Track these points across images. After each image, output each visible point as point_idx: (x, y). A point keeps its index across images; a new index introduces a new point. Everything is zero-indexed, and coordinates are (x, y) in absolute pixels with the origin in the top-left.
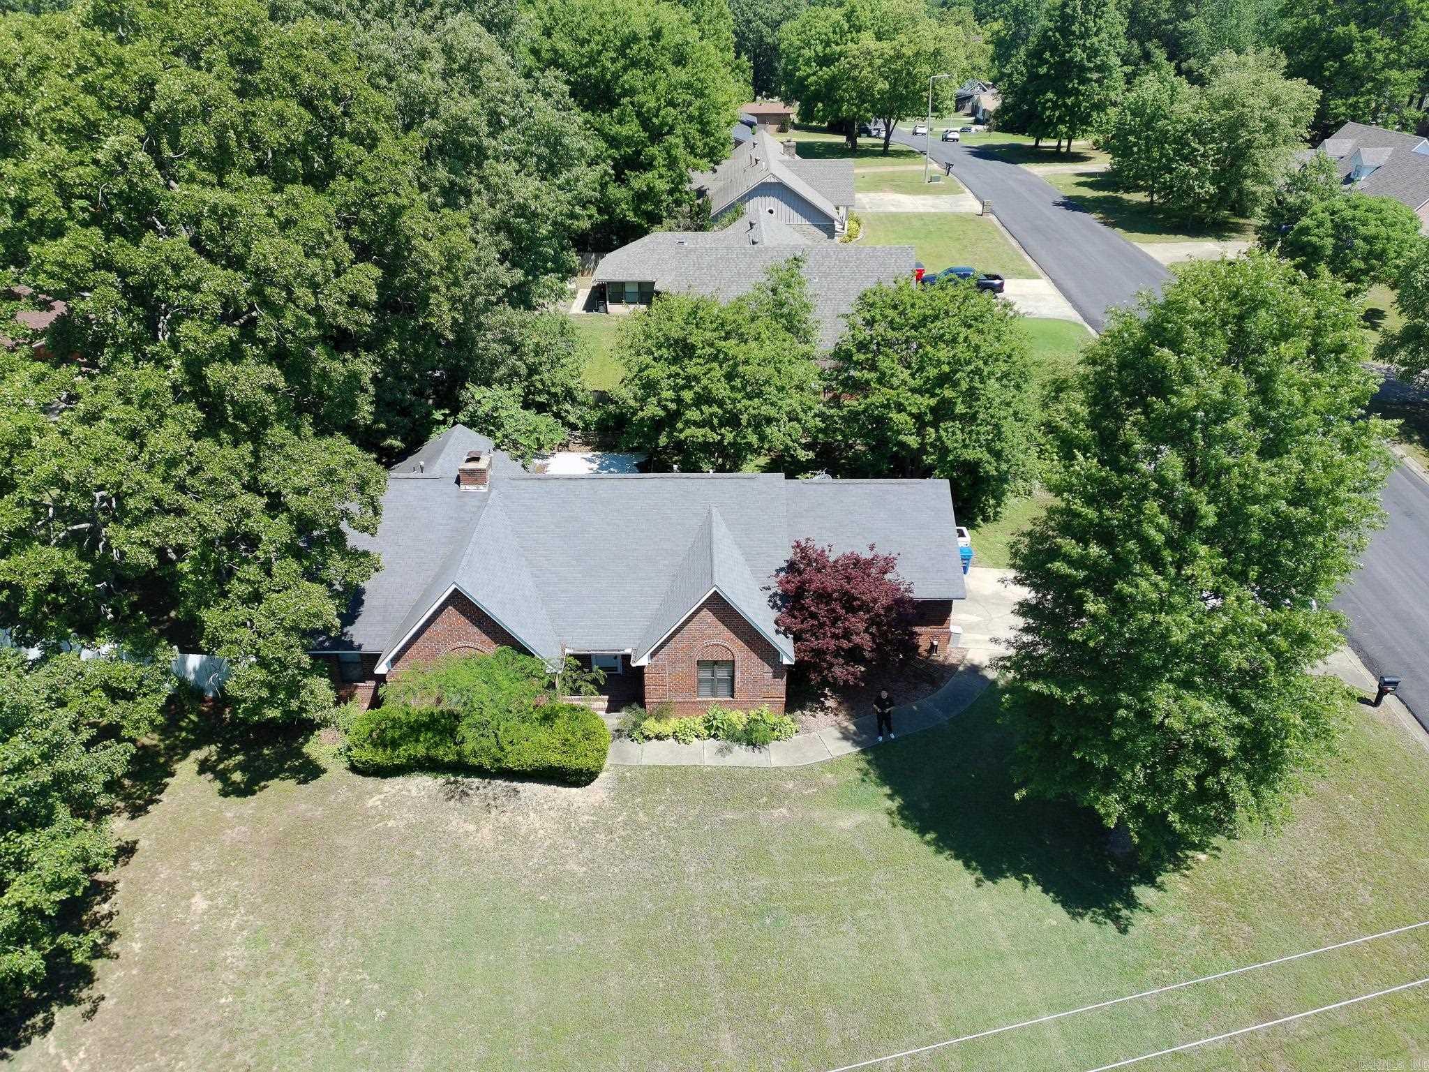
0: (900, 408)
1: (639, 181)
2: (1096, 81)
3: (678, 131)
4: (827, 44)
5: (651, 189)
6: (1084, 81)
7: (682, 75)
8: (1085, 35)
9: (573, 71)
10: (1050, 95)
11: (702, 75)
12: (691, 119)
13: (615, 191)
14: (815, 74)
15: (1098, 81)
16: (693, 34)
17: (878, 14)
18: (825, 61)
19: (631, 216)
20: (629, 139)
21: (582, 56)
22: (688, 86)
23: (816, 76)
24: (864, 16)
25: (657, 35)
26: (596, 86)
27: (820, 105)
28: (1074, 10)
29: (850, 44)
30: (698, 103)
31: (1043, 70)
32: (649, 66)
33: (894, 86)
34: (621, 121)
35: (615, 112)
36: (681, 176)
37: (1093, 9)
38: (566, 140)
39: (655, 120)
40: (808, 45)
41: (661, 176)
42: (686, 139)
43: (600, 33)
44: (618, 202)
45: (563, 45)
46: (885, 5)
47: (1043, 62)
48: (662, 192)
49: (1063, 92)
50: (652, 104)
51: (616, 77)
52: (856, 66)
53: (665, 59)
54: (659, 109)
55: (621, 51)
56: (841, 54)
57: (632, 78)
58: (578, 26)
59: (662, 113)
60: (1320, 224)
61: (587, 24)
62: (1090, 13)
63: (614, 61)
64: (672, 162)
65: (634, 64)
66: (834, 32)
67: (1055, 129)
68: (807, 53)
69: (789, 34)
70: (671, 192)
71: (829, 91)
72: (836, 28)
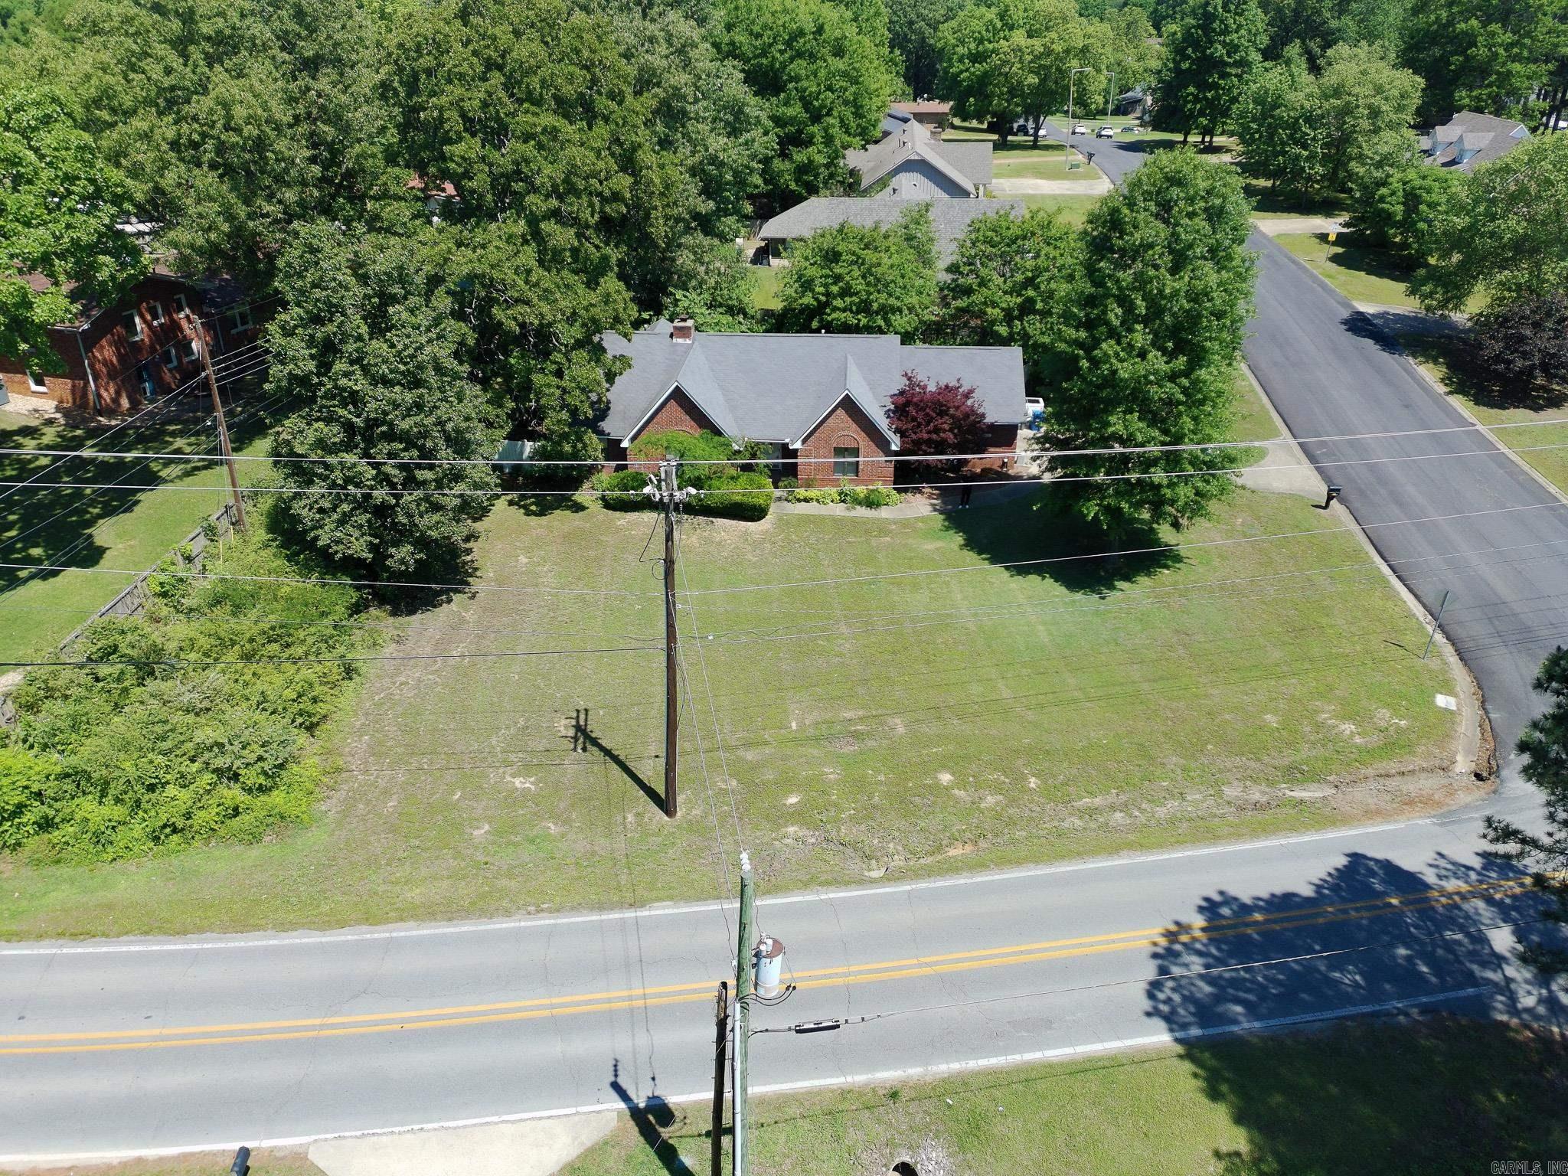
0: (994, 305)
1: (800, 156)
2: (1236, 76)
3: (835, 113)
4: (981, 41)
5: (811, 162)
6: (1224, 76)
7: (839, 64)
8: (1226, 31)
9: (747, 61)
10: (1191, 89)
11: (857, 65)
12: (846, 103)
13: (778, 164)
14: (967, 70)
15: (1239, 77)
16: (851, 31)
17: (1031, 13)
18: (976, 58)
19: (793, 186)
20: (792, 120)
21: (756, 48)
22: (845, 74)
23: (968, 72)
24: (1017, 15)
25: (820, 30)
26: (765, 74)
27: (972, 100)
28: (1215, 8)
29: (1002, 41)
30: (853, 89)
31: (1185, 65)
32: (812, 57)
33: (1043, 81)
34: (786, 103)
35: (782, 96)
36: (836, 151)
37: (1233, 7)
38: (747, 110)
39: (816, 103)
40: (963, 43)
41: (819, 152)
42: (842, 121)
43: (771, 29)
44: (781, 173)
45: (740, 38)
46: (1038, 6)
47: (1186, 57)
48: (820, 166)
49: (1203, 86)
50: (814, 89)
51: (784, 66)
52: (1007, 62)
53: (825, 51)
54: (819, 93)
55: (789, 44)
56: (993, 52)
57: (799, 67)
58: (753, 22)
59: (822, 96)
60: (1393, 193)
61: (760, 22)
62: (1229, 11)
63: (782, 52)
64: (829, 140)
65: (800, 55)
66: (987, 30)
67: (1195, 121)
68: (960, 50)
69: (946, 34)
70: (827, 166)
71: (980, 87)
72: (990, 25)
